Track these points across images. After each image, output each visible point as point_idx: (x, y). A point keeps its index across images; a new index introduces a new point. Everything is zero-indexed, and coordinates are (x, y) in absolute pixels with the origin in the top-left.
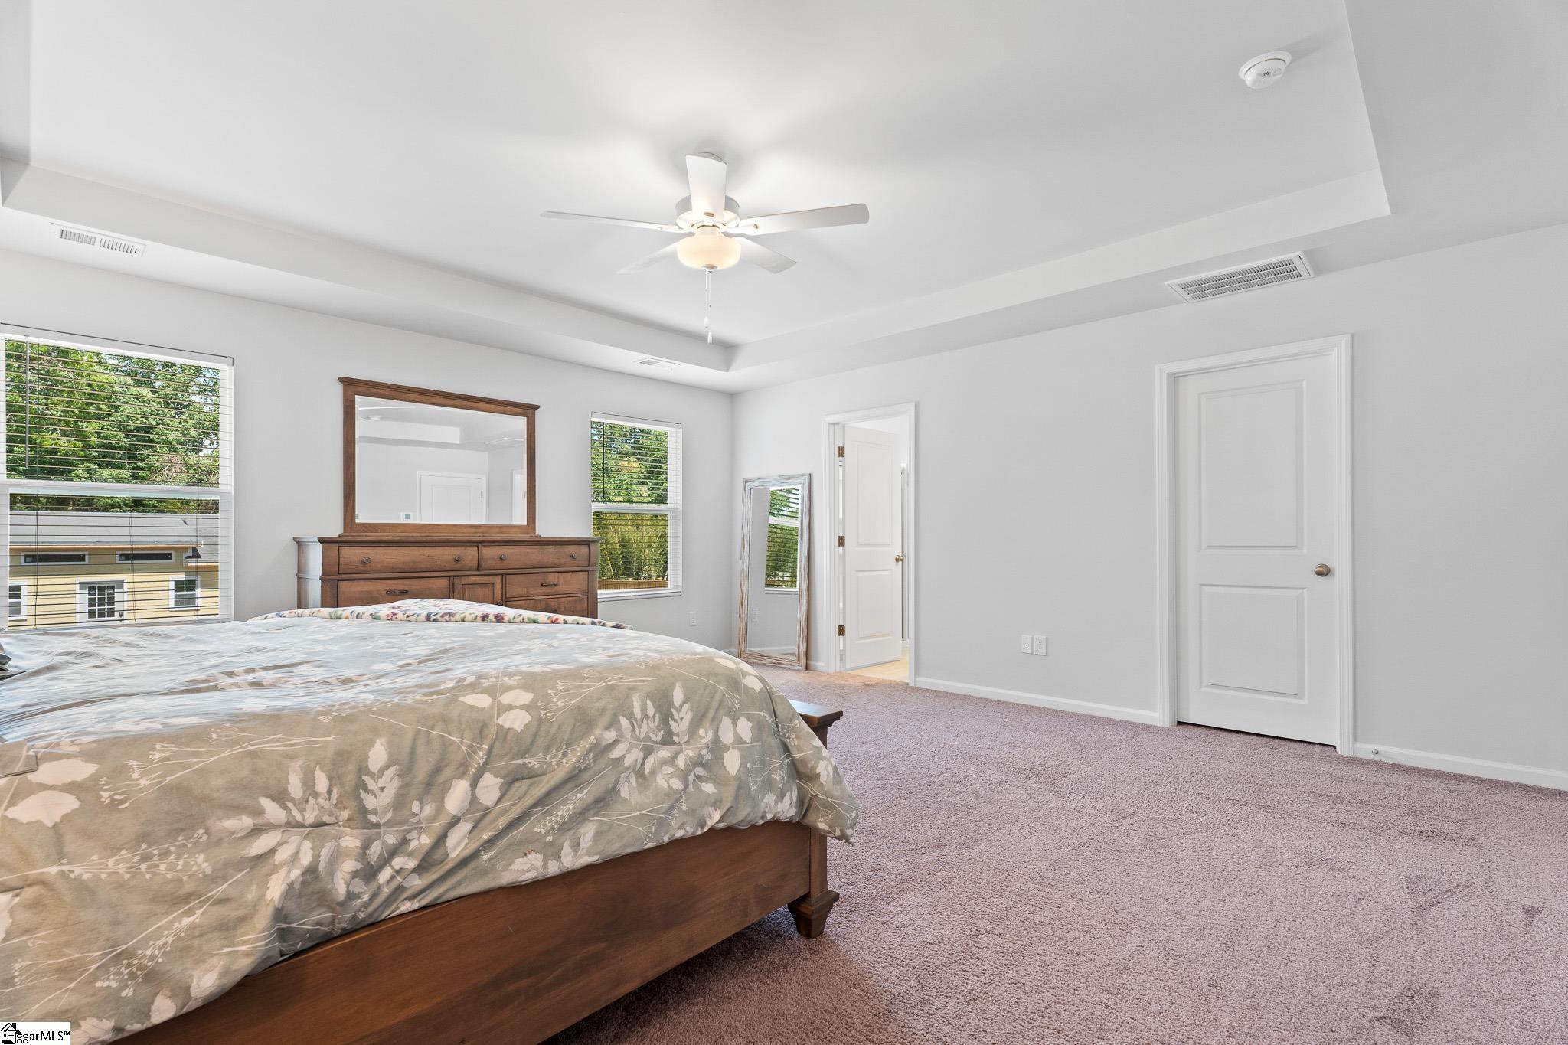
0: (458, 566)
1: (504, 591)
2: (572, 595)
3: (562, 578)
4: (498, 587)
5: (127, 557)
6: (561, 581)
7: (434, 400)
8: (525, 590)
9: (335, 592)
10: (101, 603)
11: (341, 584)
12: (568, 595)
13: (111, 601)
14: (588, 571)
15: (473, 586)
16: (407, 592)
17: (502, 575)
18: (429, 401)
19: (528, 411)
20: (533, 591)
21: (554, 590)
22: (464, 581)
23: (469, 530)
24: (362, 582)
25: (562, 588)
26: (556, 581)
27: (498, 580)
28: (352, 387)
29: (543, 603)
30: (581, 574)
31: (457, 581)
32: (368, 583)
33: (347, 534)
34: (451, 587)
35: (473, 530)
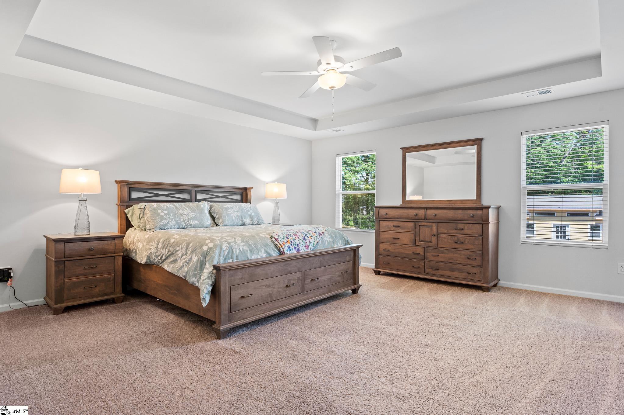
0: (416, 217)
1: (437, 230)
2: (472, 236)
3: (466, 227)
4: (434, 228)
5: (572, 215)
6: (466, 228)
7: (433, 148)
8: (446, 230)
9: (378, 224)
10: (561, 233)
11: (380, 222)
12: (470, 236)
13: (565, 233)
14: (482, 224)
15: (423, 226)
16: (399, 226)
17: (436, 222)
18: (432, 149)
19: (478, 142)
20: (450, 232)
21: (462, 232)
22: (420, 224)
23: (447, 202)
24: (386, 222)
25: (466, 231)
26: (463, 228)
27: (434, 225)
28: (405, 150)
29: (456, 238)
30: (478, 225)
31: (417, 223)
32: (388, 222)
33: (403, 204)
34: (415, 226)
35: (449, 202)
